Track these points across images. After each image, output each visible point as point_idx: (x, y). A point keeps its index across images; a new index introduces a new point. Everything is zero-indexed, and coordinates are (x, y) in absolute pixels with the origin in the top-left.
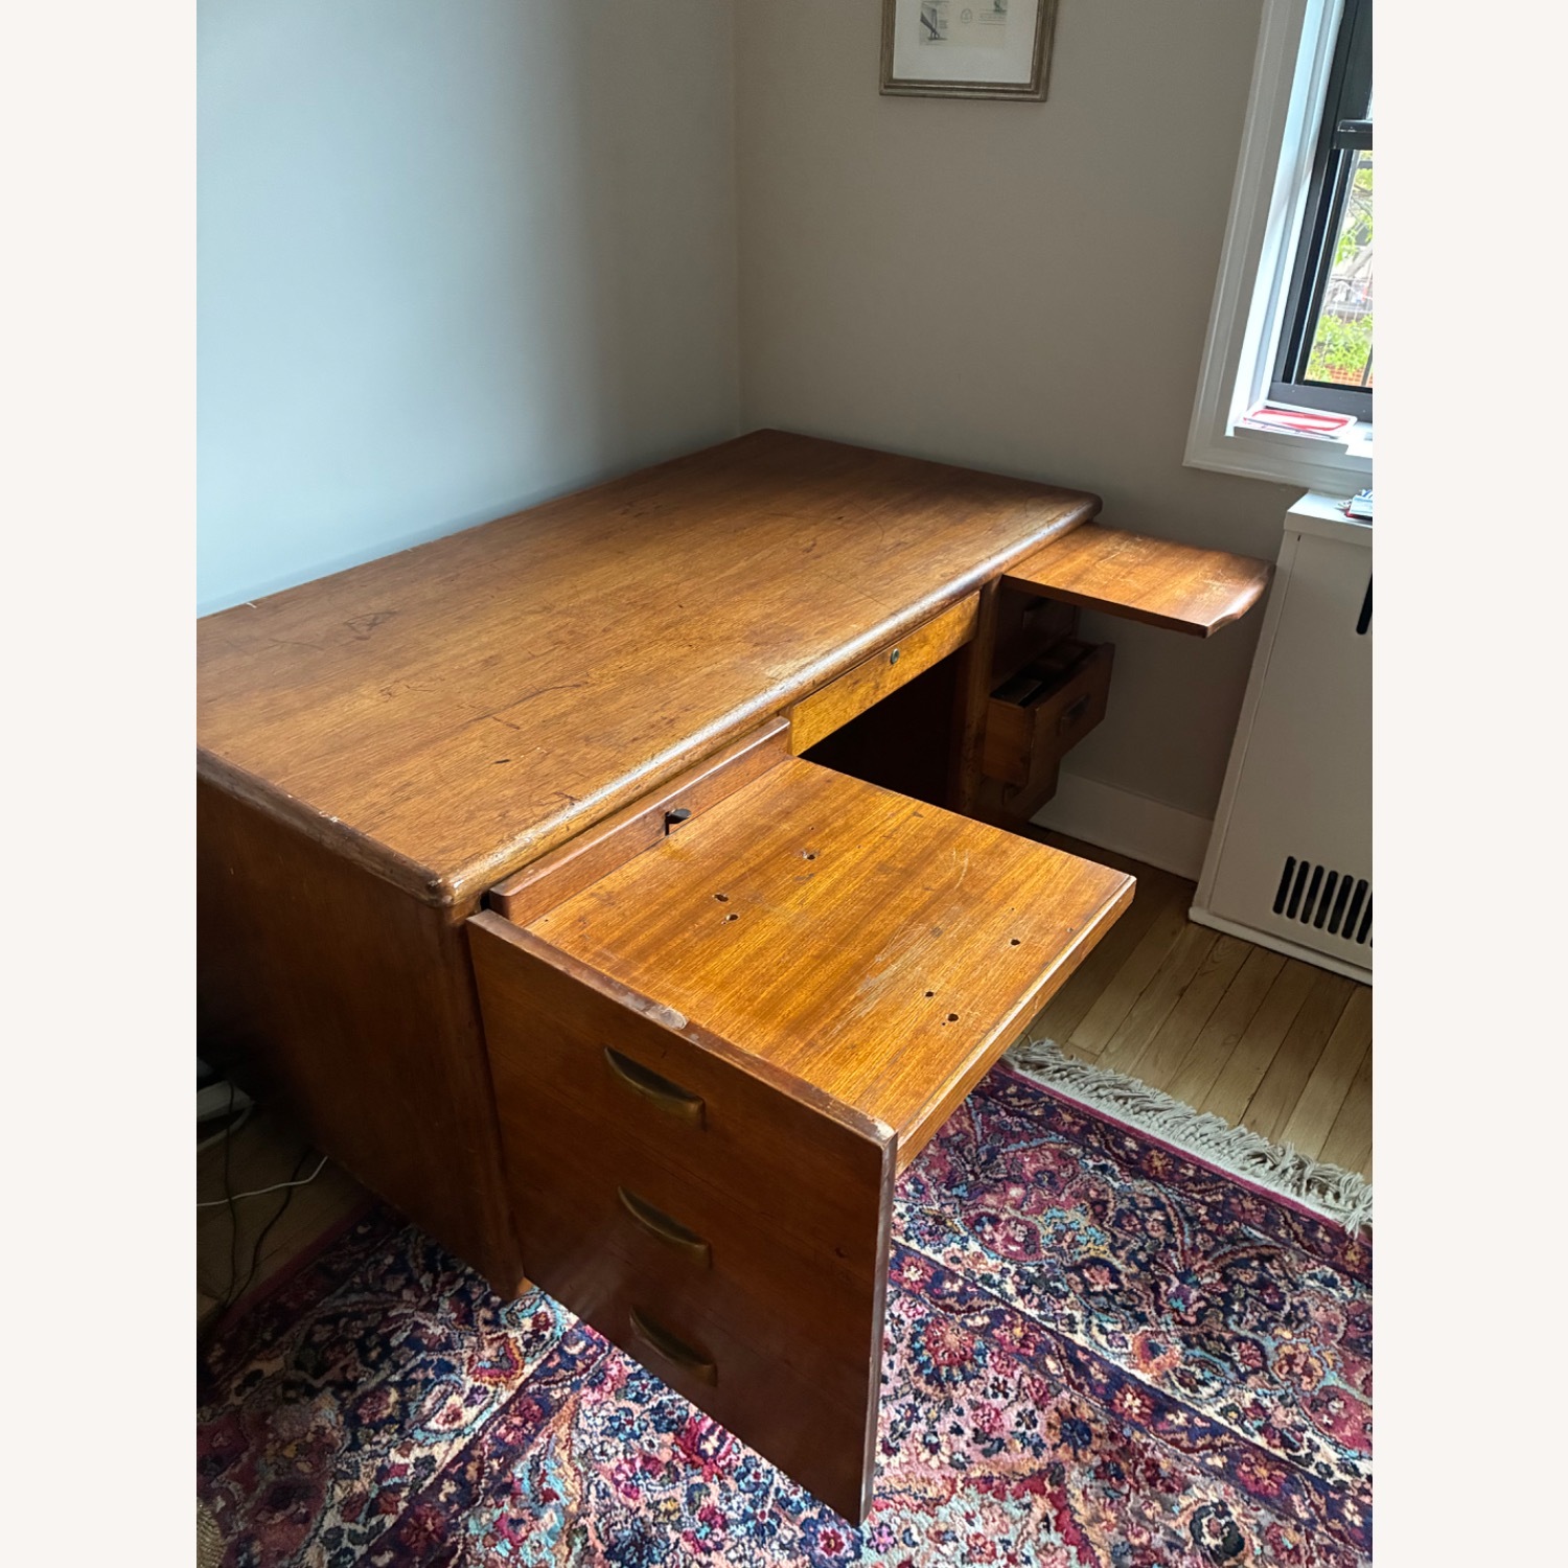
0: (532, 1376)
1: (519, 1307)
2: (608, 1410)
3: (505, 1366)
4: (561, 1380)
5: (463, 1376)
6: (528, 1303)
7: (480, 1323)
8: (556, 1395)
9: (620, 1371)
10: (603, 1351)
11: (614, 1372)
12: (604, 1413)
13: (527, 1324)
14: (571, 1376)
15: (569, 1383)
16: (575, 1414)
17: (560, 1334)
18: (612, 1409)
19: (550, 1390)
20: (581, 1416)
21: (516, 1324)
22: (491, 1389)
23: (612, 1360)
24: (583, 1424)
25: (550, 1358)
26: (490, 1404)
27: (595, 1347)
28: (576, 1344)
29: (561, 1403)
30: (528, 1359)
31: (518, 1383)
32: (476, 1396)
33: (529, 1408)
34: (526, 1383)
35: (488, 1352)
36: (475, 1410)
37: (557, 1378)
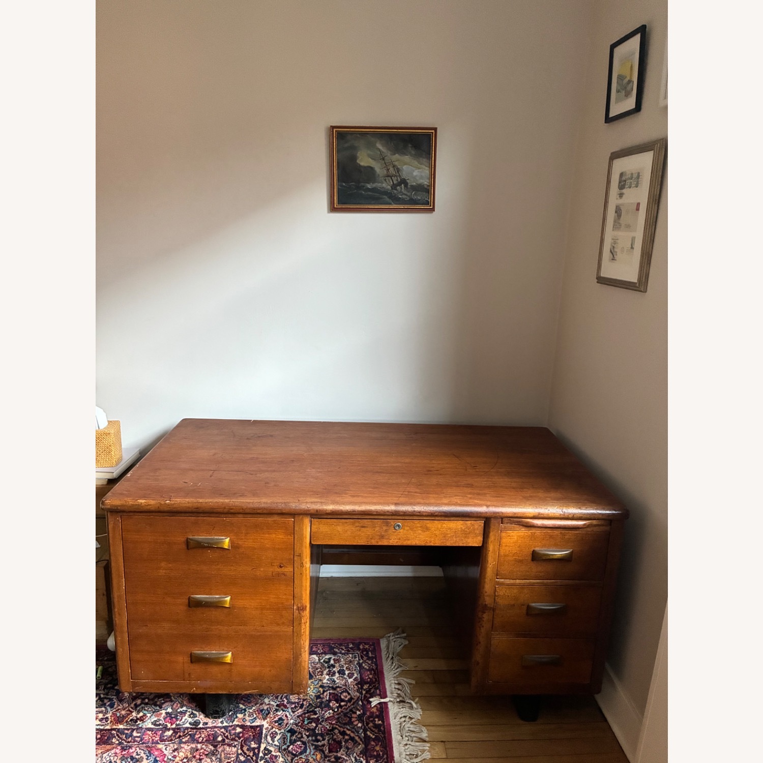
0: (119, 729)
1: (146, 708)
2: (114, 759)
3: (119, 720)
4: (120, 738)
5: (111, 712)
6: (150, 710)
7: (134, 703)
8: (114, 740)
9: (133, 752)
10: (139, 742)
11: (131, 751)
12: (112, 758)
13: (141, 714)
14: (124, 740)
15: (120, 741)
16: (108, 751)
17: (140, 726)
18: (115, 760)
19: (115, 737)
20: (108, 753)
21: (138, 712)
22: (109, 722)
23: (136, 747)
24: (104, 755)
25: (128, 729)
26: (103, 725)
27: (139, 739)
28: (138, 733)
29: (112, 743)
30: (125, 724)
31: (114, 727)
32: (104, 720)
33: (105, 736)
34: (114, 729)
35: (123, 712)
36: (99, 723)
37: (121, 736)
